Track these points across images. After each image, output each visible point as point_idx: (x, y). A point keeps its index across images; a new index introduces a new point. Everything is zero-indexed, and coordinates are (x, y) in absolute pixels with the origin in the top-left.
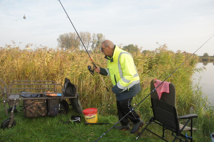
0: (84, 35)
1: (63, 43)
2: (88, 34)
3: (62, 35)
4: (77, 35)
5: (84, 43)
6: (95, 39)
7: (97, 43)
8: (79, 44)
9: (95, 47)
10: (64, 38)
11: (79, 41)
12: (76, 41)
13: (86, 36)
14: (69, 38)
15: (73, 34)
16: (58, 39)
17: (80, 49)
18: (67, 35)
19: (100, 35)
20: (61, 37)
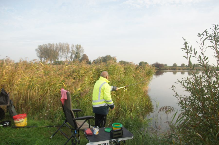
2: (67, 45)
4: (56, 46)
5: (63, 53)
6: (73, 50)
7: (75, 53)
8: (58, 55)
9: (74, 58)
10: (43, 49)
11: (58, 51)
12: (55, 52)
13: (65, 47)
14: (48, 48)
15: (52, 45)
16: (36, 50)
17: (59, 60)
18: (45, 46)
19: (79, 46)
20: (40, 47)
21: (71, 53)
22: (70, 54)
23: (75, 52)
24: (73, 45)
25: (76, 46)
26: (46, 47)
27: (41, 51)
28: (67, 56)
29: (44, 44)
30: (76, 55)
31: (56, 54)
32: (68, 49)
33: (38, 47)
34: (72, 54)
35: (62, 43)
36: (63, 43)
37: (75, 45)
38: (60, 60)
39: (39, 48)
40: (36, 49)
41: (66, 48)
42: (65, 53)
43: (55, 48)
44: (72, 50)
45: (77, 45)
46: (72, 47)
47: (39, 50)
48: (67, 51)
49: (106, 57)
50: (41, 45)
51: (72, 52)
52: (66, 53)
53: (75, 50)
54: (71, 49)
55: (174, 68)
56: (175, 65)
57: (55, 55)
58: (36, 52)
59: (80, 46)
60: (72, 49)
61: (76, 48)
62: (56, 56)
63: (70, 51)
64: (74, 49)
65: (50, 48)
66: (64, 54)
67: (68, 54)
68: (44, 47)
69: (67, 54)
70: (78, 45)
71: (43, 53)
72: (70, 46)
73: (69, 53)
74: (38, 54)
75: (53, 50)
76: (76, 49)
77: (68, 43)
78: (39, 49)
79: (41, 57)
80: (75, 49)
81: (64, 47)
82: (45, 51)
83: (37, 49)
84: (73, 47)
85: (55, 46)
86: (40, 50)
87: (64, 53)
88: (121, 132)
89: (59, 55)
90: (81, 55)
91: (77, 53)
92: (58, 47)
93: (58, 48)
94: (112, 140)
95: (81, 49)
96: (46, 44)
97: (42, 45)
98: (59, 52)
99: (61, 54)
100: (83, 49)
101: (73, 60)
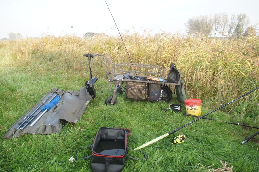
0: (219, 17)
2: (225, 15)
3: (191, 19)
4: (210, 18)
7: (236, 26)
8: (211, 29)
9: (233, 33)
10: (193, 22)
11: (212, 25)
12: (207, 26)
13: (222, 19)
14: (200, 21)
15: (205, 17)
19: (243, 16)
20: (190, 21)
21: (230, 26)
22: (228, 28)
23: (236, 24)
24: (234, 15)
25: (238, 16)
26: (197, 20)
27: (191, 25)
28: (224, 30)
30: (236, 28)
31: (209, 29)
32: (226, 21)
33: (188, 20)
34: (231, 28)
35: (219, 14)
37: (236, 15)
38: (213, 36)
43: (208, 21)
44: (232, 23)
46: (231, 18)
47: (189, 25)
48: (224, 23)
52: (223, 27)
53: (237, 21)
54: (230, 21)
58: (186, 27)
59: (244, 16)
60: (232, 20)
61: (238, 19)
62: (209, 31)
63: (228, 24)
64: (235, 21)
65: (202, 21)
66: (219, 28)
67: (225, 28)
68: (194, 20)
70: (241, 15)
71: (193, 28)
72: (229, 17)
73: (227, 26)
74: (187, 29)
75: (206, 23)
76: (238, 20)
78: (189, 23)
79: (190, 33)
82: (195, 26)
83: (187, 23)
84: (234, 17)
85: (208, 19)
90: (245, 28)
91: (238, 26)
92: (213, 19)
95: (245, 20)
96: (197, 17)
97: (193, 18)
98: (214, 26)
99: (216, 27)
100: (249, 20)
101: (231, 35)
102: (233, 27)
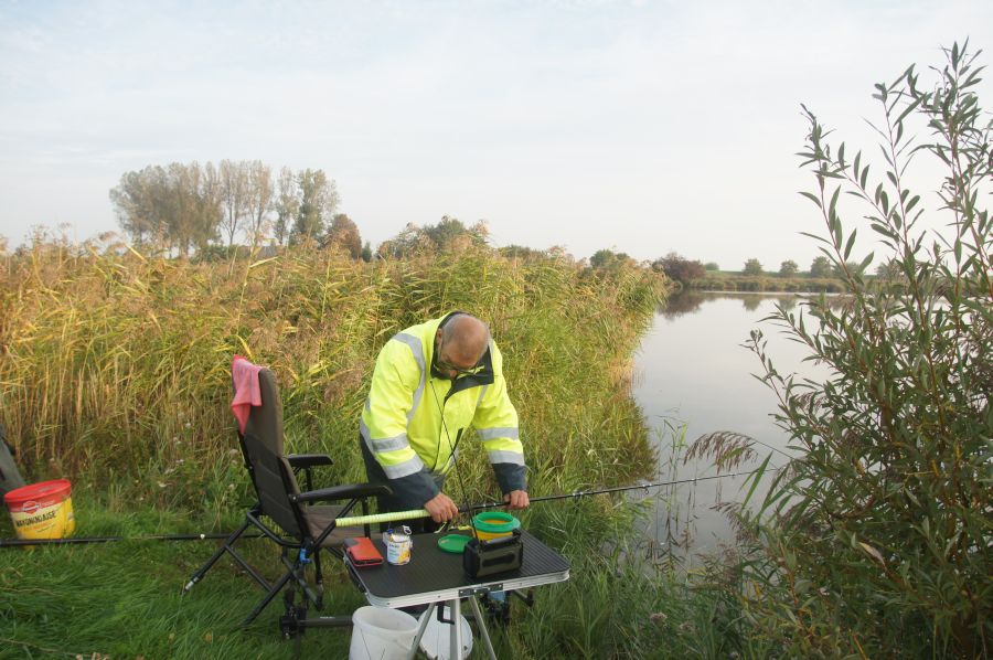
0: (241, 176)
1: (141, 213)
2: (260, 171)
3: (134, 173)
4: (206, 175)
5: (240, 212)
6: (289, 195)
7: (298, 211)
8: (215, 219)
9: (293, 232)
10: (144, 189)
11: (219, 202)
12: (201, 204)
13: (250, 182)
14: (172, 187)
15: (189, 171)
16: (114, 194)
17: (222, 242)
18: (157, 173)
19: (315, 179)
20: (130, 182)
21: (279, 208)
22: (274, 216)
23: (296, 203)
24: (290, 175)
25: (301, 176)
26: (162, 182)
27: (136, 199)
28: (259, 222)
29: (149, 167)
30: (300, 217)
31: (208, 217)
32: (266, 192)
33: (123, 180)
34: (284, 215)
35: (238, 163)
36: (242, 164)
37: (295, 172)
38: (227, 244)
39: (127, 183)
40: (112, 191)
41: (254, 187)
42: (252, 212)
43: (201, 187)
44: (284, 198)
45: (308, 170)
46: (281, 182)
47: (129, 197)
48: (258, 198)
49: (440, 227)
50: (137, 171)
51: (281, 203)
52: (256, 211)
53: (299, 194)
54: (277, 192)
55: (750, 280)
56: (753, 268)
57: (205, 219)
58: (115, 207)
59: (320, 178)
60: (282, 189)
61: (301, 187)
62: (209, 225)
63: (274, 200)
64: (293, 192)
65: (179, 185)
66: (245, 214)
67: (263, 215)
68: (148, 181)
69: (260, 214)
70: (309, 174)
71: (146, 209)
72: (274, 178)
73: (270, 209)
74: (124, 213)
75: (196, 193)
76: (301, 191)
77: (264, 164)
78: (127, 189)
79: (137, 228)
80: (297, 192)
81: (247, 183)
82: (155, 202)
83: (119, 190)
84: (288, 180)
85: (201, 179)
86: (133, 195)
87: (247, 210)
88: (513, 550)
89: (220, 218)
90: (327, 218)
91: (306, 210)
92: (219, 183)
93: (215, 184)
94: (473, 586)
95: (324, 192)
96: (158, 168)
97: (141, 171)
98: (224, 206)
99: (233, 212)
100: (336, 193)
101: (286, 240)
102: (289, 212)
